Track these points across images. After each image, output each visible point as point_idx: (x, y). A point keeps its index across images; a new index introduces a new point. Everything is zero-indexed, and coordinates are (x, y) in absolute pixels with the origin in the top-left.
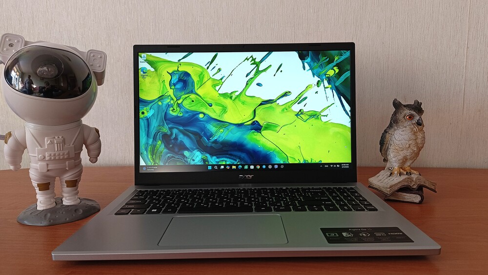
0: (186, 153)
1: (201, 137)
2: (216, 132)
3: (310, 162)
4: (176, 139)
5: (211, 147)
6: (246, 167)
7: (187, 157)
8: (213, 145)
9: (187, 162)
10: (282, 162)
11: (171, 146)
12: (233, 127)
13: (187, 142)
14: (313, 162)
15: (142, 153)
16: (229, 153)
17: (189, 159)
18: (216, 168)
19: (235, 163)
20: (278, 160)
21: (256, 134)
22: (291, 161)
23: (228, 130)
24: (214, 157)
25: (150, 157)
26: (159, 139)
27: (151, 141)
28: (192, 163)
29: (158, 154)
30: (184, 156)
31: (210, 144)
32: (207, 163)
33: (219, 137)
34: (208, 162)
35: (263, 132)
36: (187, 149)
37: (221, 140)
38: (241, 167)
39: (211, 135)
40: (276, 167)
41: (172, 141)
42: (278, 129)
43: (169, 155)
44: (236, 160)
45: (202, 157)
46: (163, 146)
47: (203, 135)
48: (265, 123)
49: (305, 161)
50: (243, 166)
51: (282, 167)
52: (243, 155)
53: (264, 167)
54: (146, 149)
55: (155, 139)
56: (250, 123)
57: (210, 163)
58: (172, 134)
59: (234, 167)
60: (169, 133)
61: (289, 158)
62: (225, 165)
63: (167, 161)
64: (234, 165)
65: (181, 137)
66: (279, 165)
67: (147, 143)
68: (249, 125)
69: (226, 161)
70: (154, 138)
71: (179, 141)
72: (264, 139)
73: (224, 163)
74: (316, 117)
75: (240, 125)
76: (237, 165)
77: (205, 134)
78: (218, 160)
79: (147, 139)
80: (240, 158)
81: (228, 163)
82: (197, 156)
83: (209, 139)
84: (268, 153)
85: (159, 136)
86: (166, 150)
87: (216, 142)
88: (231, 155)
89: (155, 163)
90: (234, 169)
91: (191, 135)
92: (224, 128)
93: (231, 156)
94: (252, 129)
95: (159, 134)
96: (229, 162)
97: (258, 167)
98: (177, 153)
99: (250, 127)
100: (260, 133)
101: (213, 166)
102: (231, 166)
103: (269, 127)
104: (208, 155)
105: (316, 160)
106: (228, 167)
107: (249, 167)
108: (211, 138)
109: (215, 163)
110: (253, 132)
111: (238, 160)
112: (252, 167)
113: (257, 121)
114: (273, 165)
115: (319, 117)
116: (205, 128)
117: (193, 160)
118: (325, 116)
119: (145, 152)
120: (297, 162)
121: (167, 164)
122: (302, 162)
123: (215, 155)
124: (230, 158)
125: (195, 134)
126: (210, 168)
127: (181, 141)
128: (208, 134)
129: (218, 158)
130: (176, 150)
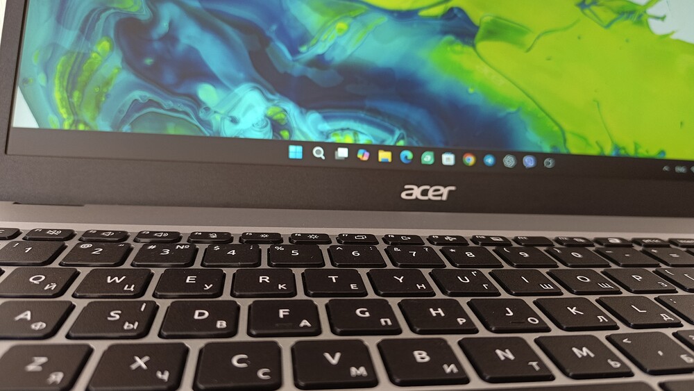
0: (206, 93)
1: (265, 41)
2: (323, 29)
3: (631, 152)
4: (171, 37)
5: (303, 78)
6: (428, 158)
7: (207, 109)
8: (311, 73)
9: (207, 124)
10: (547, 149)
11: (149, 61)
12: (383, 19)
13: (212, 53)
14: (643, 153)
15: (26, 81)
16: (368, 103)
17: (218, 117)
18: (319, 153)
19: (390, 141)
20: (535, 139)
21: (459, 47)
22: (575, 148)
23: (364, 25)
24: (314, 116)
25: (57, 95)
26: (105, 34)
27: (69, 38)
28: (229, 131)
29: (93, 89)
30: (197, 103)
31: (297, 69)
32: (285, 134)
33: (334, 46)
34: (291, 131)
35: (483, 46)
36: (211, 78)
37: (338, 57)
38: (410, 155)
39: (305, 38)
40: (529, 162)
41: (157, 45)
42: (529, 39)
43: (137, 94)
44: (392, 132)
45: (270, 113)
46: (116, 60)
47: (273, 36)
48: (488, 19)
49: (617, 148)
50: (418, 153)
51: (549, 163)
52: (417, 116)
53: (489, 160)
54: (47, 68)
55: (87, 31)
56: (438, 10)
57: (298, 137)
58: (155, 21)
59: (384, 156)
60: (145, 15)
61: (568, 136)
62: (353, 148)
63: (128, 115)
64: (386, 148)
65: (192, 36)
66: (540, 156)
67: (54, 46)
68: (435, 18)
69: (356, 133)
70: (82, 30)
71: (180, 48)
72: (486, 70)
73: (349, 139)
74: (635, 17)
75: (405, 16)
76: (395, 150)
77: (283, 33)
78: (326, 126)
79: (57, 32)
80: (405, 124)
81: (363, 140)
82: (250, 107)
83: (294, 51)
84: (501, 114)
85: (107, 22)
86: (126, 77)
87: (319, 62)
88: (374, 112)
89: (76, 122)
90: (385, 163)
91: (229, 30)
92: (350, 20)
93: (375, 117)
94: (445, 33)
95: (104, 16)
96: (367, 135)
97: (470, 160)
98: (169, 91)
99: (438, 25)
100: (474, 46)
101: (308, 146)
102: (373, 149)
103: (497, 30)
104: (291, 108)
105: (649, 150)
106: (363, 155)
107: (438, 158)
108: (303, 49)
109: (314, 137)
110: (451, 43)
111: (398, 133)
112: (448, 159)
113: (460, 10)
114: (519, 156)
115: (644, 18)
116: (283, 11)
117: (234, 121)
118: (657, 18)
119: (41, 79)
120: (594, 151)
121: (126, 128)
122: (609, 151)
123: (317, 108)
124: (371, 123)
125: (244, 27)
126: (295, 152)
127: (191, 50)
128: (294, 34)
129: (326, 118)
130: (169, 77)
